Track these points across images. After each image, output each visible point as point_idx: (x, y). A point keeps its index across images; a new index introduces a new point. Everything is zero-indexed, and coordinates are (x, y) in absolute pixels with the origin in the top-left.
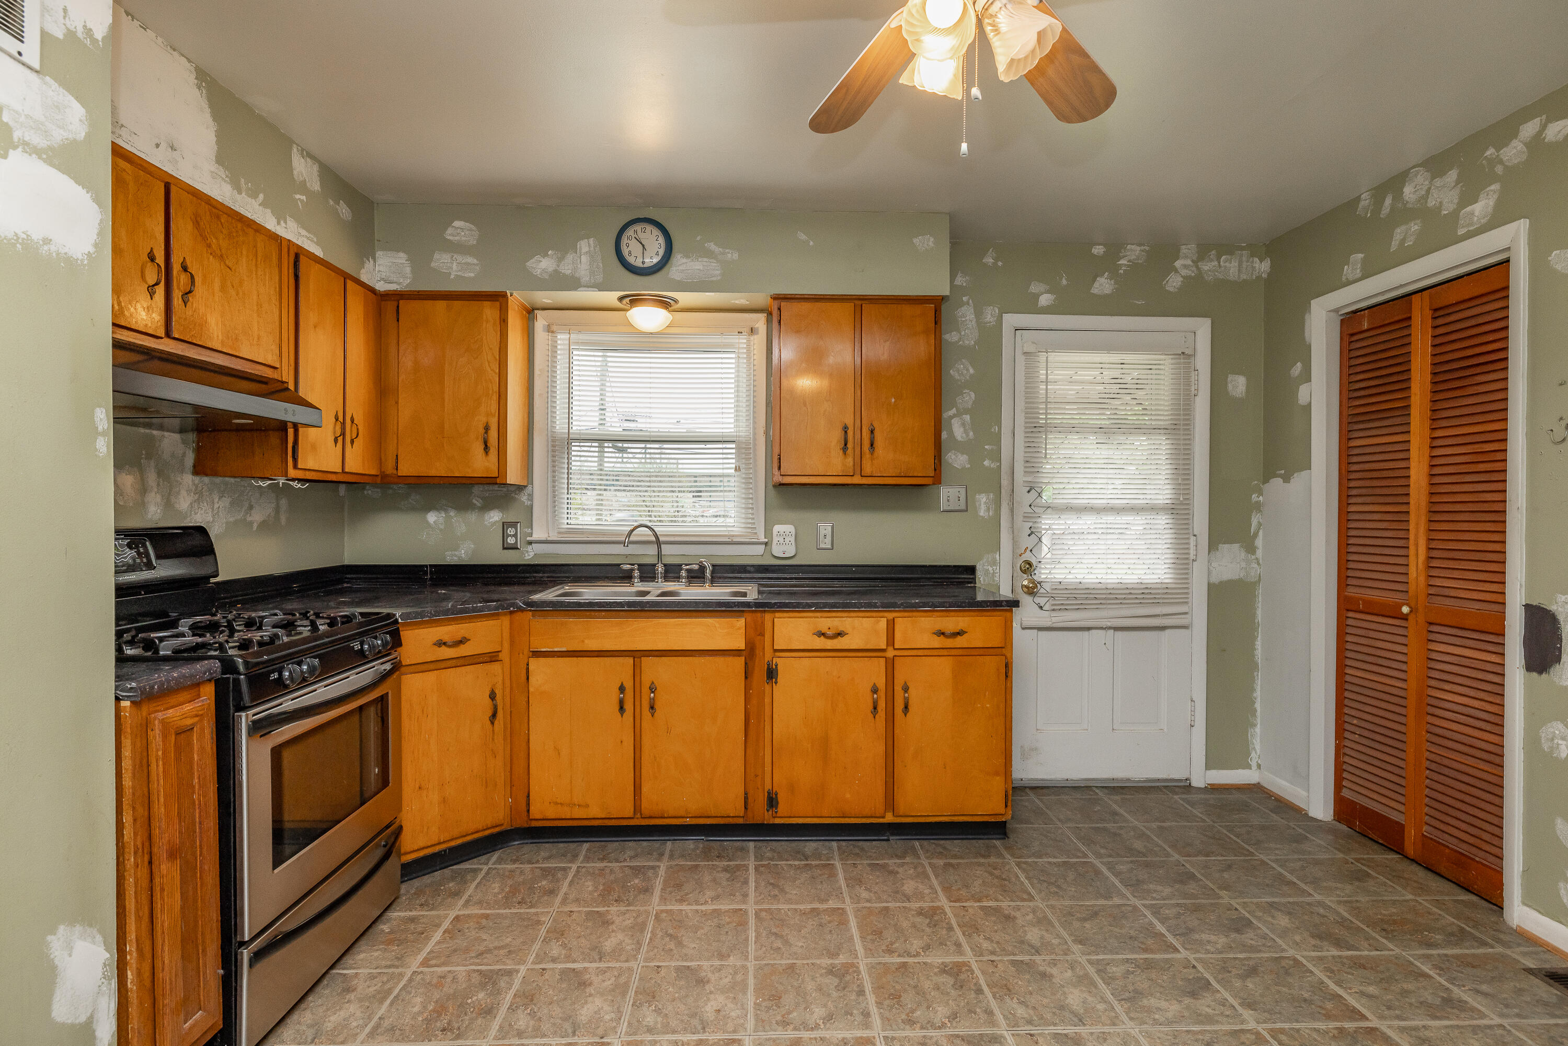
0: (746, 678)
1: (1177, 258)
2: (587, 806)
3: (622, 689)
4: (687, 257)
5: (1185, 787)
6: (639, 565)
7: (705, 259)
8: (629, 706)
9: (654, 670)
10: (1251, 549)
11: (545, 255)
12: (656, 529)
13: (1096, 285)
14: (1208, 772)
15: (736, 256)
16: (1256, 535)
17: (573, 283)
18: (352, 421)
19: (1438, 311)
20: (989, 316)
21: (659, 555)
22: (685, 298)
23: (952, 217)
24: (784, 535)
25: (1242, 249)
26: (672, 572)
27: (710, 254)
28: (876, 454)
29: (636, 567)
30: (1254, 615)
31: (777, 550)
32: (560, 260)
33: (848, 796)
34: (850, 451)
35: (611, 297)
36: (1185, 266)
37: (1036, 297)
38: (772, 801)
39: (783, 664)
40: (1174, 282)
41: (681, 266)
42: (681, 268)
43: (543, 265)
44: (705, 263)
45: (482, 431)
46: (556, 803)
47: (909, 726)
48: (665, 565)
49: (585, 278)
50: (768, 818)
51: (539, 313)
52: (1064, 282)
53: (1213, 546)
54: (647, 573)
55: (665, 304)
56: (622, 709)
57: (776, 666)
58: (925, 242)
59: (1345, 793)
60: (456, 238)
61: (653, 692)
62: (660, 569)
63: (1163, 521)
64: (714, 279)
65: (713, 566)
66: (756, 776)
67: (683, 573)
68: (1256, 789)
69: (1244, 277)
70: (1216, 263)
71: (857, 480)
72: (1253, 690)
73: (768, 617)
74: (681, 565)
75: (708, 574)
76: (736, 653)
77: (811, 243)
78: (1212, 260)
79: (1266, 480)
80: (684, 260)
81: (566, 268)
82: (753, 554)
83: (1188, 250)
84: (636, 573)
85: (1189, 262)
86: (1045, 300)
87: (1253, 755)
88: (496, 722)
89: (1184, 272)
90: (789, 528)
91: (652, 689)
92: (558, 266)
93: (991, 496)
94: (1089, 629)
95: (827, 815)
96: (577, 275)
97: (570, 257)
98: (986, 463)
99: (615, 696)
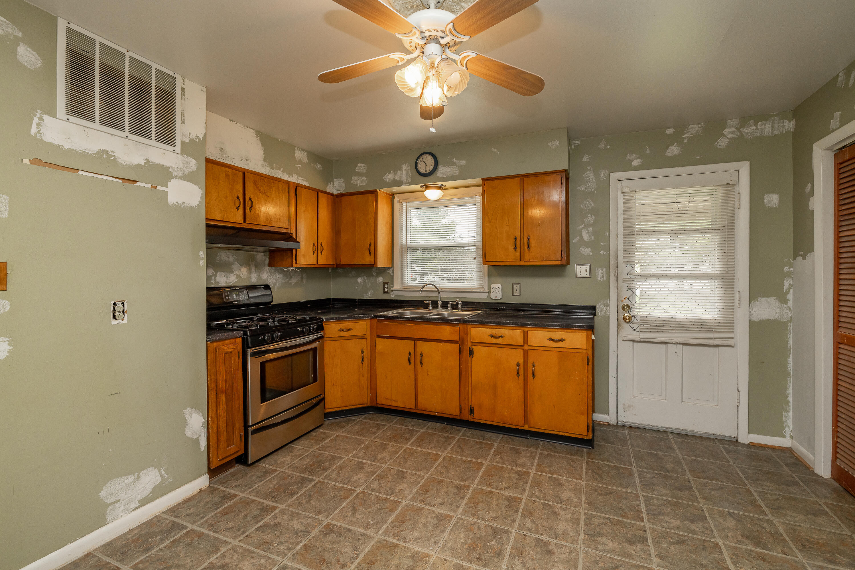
0: (460, 354)
1: (725, 129)
2: (397, 401)
3: (410, 354)
4: (444, 166)
5: (735, 442)
6: (431, 301)
7: (452, 166)
8: (412, 361)
9: (424, 347)
10: (783, 300)
11: (390, 173)
12: (436, 285)
13: (669, 151)
14: (750, 435)
15: (465, 163)
16: (788, 292)
17: (400, 183)
18: (321, 244)
20: (603, 175)
21: (439, 297)
22: (448, 184)
24: (496, 289)
25: (774, 116)
26: (445, 305)
27: (453, 164)
28: (531, 250)
29: (430, 302)
30: (787, 342)
31: (493, 296)
32: (395, 174)
33: (506, 414)
34: (518, 249)
35: (417, 187)
36: (731, 132)
37: (631, 162)
38: (472, 411)
39: (476, 348)
40: (722, 143)
41: (442, 171)
42: (441, 171)
43: (389, 177)
44: (451, 168)
45: (368, 246)
46: (386, 398)
47: (535, 384)
48: (442, 301)
49: (405, 181)
50: (469, 418)
51: (395, 196)
52: (648, 152)
53: (753, 297)
54: (435, 304)
55: (440, 188)
56: (410, 363)
57: (473, 349)
58: (554, 144)
59: (838, 462)
60: (359, 170)
62: (440, 303)
63: (716, 283)
64: (456, 174)
65: (462, 302)
66: (465, 398)
67: (450, 305)
68: (789, 451)
69: (776, 132)
70: (754, 127)
71: (522, 263)
72: (787, 389)
73: (469, 326)
74: (448, 301)
75: (460, 306)
76: (455, 342)
77: (498, 152)
78: (751, 126)
79: (794, 259)
80: (443, 168)
81: (397, 178)
82: (482, 297)
83: (733, 123)
84: (430, 305)
85: (734, 129)
86: (636, 163)
87: (787, 429)
88: (364, 363)
89: (730, 136)
90: (499, 286)
91: (422, 355)
92: (395, 177)
93: (605, 269)
94: (666, 343)
95: (496, 421)
96: (402, 180)
97: (399, 173)
98: (602, 252)
99: (407, 356)
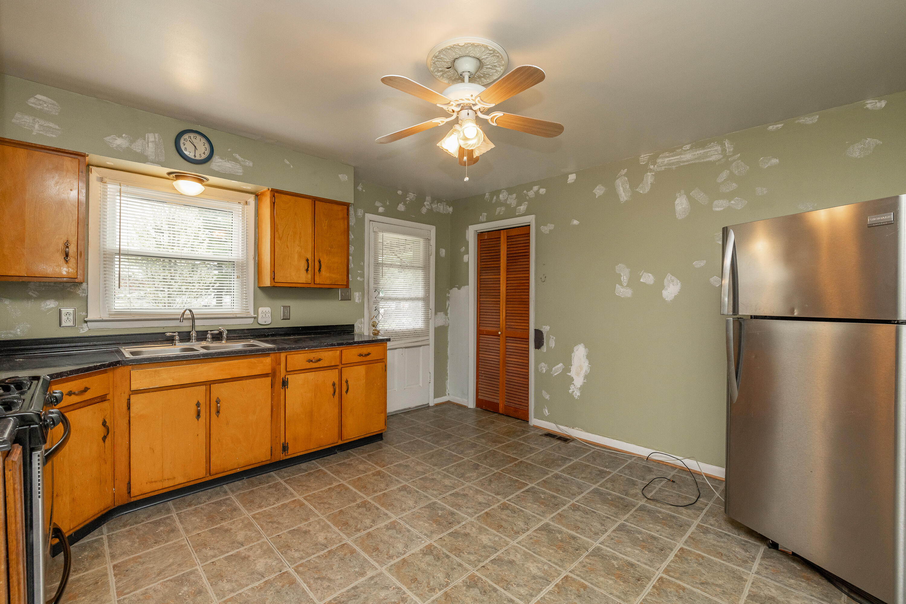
0: (272, 387)
1: (425, 201)
2: (174, 478)
3: (198, 405)
4: (222, 159)
5: (427, 407)
6: (179, 332)
7: (233, 163)
8: (202, 414)
9: (218, 391)
10: (446, 314)
11: (120, 136)
12: (193, 311)
13: (399, 207)
14: (435, 399)
15: (251, 164)
16: (448, 308)
17: (144, 159)
19: (508, 237)
20: (360, 213)
21: (193, 326)
22: (213, 180)
23: (355, 168)
24: (265, 313)
25: (445, 202)
26: (202, 336)
27: (236, 160)
28: (321, 273)
29: (176, 334)
30: (447, 339)
31: (261, 321)
32: (132, 142)
33: (322, 436)
34: (309, 272)
35: (163, 171)
36: (428, 205)
37: (378, 208)
38: (285, 448)
39: (291, 378)
40: (424, 210)
41: (217, 163)
42: (218, 164)
43: (120, 142)
44: (233, 165)
45: (62, 245)
46: (151, 482)
47: (349, 398)
48: (196, 331)
49: (152, 156)
50: (283, 457)
51: (94, 169)
52: (388, 203)
53: (436, 314)
54: (185, 337)
55: (200, 180)
56: (198, 415)
57: (288, 379)
58: (344, 177)
59: (480, 397)
60: (39, 107)
61: (219, 403)
62: (194, 334)
63: (420, 304)
64: (239, 174)
65: (228, 330)
66: (276, 437)
67: (209, 336)
68: (449, 402)
69: (444, 212)
70: (436, 205)
71: (312, 286)
72: (447, 366)
73: (283, 355)
74: (207, 331)
75: (225, 335)
76: (266, 375)
77: (292, 166)
78: (435, 204)
79: (451, 289)
80: (221, 160)
81: (137, 147)
82: (248, 324)
83: (428, 198)
84: (177, 338)
85: (429, 203)
86: (381, 210)
87: (447, 390)
88: (107, 440)
89: (427, 207)
90: (268, 309)
92: (131, 145)
93: (360, 293)
94: (396, 349)
95: (313, 447)
96: (145, 154)
97: (140, 142)
98: (358, 278)
99: (193, 409)
